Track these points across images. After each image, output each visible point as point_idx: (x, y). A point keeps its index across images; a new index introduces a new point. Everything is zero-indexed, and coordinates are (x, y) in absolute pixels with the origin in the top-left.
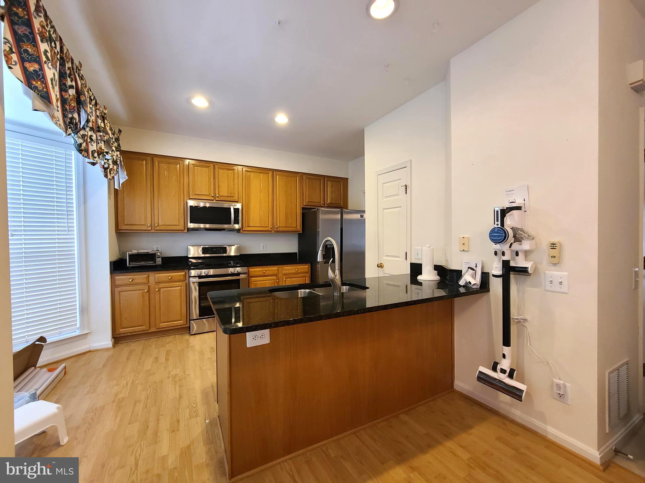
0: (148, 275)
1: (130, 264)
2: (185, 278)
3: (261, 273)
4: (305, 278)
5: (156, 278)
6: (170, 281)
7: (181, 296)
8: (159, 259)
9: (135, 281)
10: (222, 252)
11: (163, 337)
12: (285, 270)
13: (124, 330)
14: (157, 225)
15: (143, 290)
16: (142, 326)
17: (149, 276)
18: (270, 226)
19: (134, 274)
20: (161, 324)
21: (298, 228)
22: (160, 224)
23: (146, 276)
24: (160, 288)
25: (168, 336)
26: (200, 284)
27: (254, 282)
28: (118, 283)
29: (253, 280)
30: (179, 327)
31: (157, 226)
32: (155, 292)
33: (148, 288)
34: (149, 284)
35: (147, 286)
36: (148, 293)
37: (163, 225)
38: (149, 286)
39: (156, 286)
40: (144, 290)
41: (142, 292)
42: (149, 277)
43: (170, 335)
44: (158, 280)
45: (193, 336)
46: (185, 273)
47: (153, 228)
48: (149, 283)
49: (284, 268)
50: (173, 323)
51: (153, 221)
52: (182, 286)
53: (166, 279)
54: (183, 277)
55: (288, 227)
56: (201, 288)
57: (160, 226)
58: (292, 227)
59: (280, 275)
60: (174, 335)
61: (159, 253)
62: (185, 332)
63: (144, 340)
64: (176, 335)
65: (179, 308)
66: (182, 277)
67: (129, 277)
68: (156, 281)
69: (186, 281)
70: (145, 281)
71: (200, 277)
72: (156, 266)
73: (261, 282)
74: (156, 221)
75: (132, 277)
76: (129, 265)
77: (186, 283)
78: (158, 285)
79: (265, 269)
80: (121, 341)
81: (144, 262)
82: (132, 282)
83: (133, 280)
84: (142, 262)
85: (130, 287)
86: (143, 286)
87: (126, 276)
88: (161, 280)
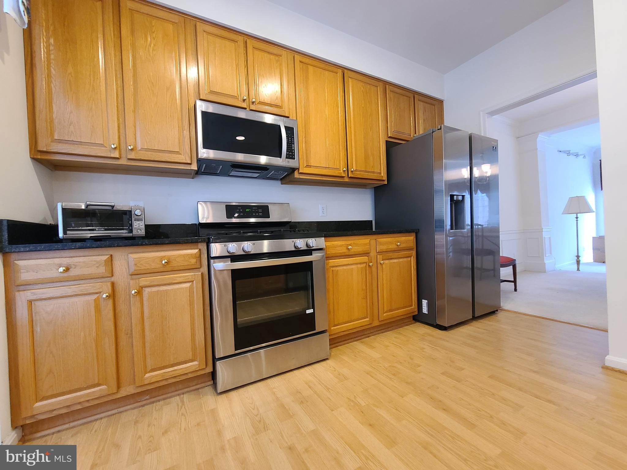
0: (111, 255)
1: (68, 232)
2: (198, 263)
3: (343, 250)
4: (409, 259)
5: (132, 263)
6: (164, 269)
7: (191, 304)
8: (138, 222)
9: (73, 272)
10: (261, 214)
11: (153, 402)
12: (381, 244)
13: (45, 405)
14: (132, 147)
15: (97, 293)
16: (99, 385)
17: (114, 256)
18: (342, 168)
19: (71, 255)
20: (147, 375)
21: (382, 175)
22: (139, 147)
23: (105, 257)
24: (142, 287)
25: (164, 399)
26: (236, 274)
27: (334, 269)
28: (23, 277)
29: (331, 265)
30: (190, 376)
31: (132, 149)
32: (130, 296)
33: (110, 288)
34: (113, 279)
35: (109, 285)
36: (110, 302)
37: (147, 150)
38: (113, 284)
39: (132, 282)
40: (100, 293)
41: (95, 300)
42: (112, 260)
43: (169, 395)
44: (137, 268)
45: (224, 396)
46: (200, 250)
47: (123, 155)
48: (112, 276)
49: (379, 240)
50: (176, 368)
51: (122, 139)
52: (193, 281)
53: (155, 266)
54: (195, 260)
55: (368, 172)
56: (238, 282)
57: (140, 150)
58: (374, 172)
59: (373, 254)
60: (179, 395)
61: (138, 211)
62: (203, 385)
63: (106, 419)
64: (183, 394)
65: (189, 333)
66: (193, 261)
67: (57, 261)
68: (132, 270)
69: (202, 270)
70: (102, 270)
71: (234, 258)
72: (133, 238)
73: (345, 268)
74: (130, 139)
75: (66, 261)
76: (65, 233)
77: (202, 273)
78: (136, 279)
79: (349, 242)
80: (43, 430)
81: (104, 230)
82: (66, 275)
83: (67, 270)
84: (97, 230)
85: (60, 287)
86: (98, 284)
87: (49, 260)
88: (143, 268)
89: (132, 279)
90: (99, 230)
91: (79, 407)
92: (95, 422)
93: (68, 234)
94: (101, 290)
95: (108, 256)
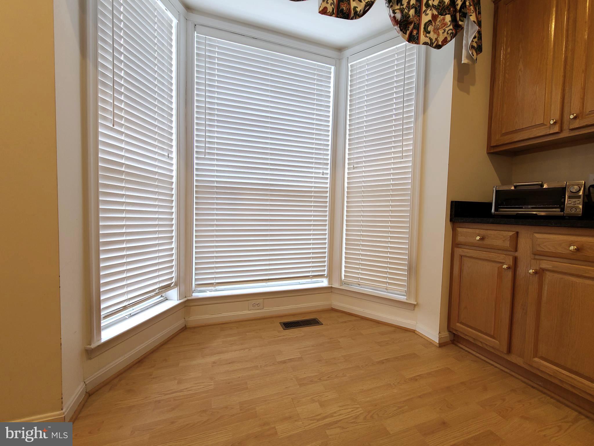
0: (517, 233)
1: (499, 209)
5: (537, 242)
6: (576, 256)
8: (574, 200)
9: (487, 242)
13: (463, 328)
14: (575, 115)
15: (499, 263)
16: (494, 338)
17: (520, 235)
20: (538, 359)
22: (587, 112)
23: (511, 233)
24: (542, 270)
28: (461, 239)
33: (512, 261)
35: (512, 258)
36: (510, 274)
38: (515, 259)
39: (533, 261)
40: (503, 263)
41: (498, 268)
42: (517, 237)
44: (541, 250)
47: (565, 127)
48: (516, 251)
57: (587, 115)
63: (498, 370)
67: (477, 231)
68: (535, 250)
70: (507, 244)
74: (575, 107)
75: (482, 232)
76: (496, 210)
78: (537, 259)
81: (531, 208)
82: (481, 242)
83: (482, 239)
84: (523, 208)
85: (478, 250)
86: (503, 255)
87: (473, 230)
88: (547, 250)
89: (535, 259)
90: (526, 208)
91: (480, 344)
92: (490, 365)
93: (499, 211)
94: (503, 261)
95: (514, 233)
